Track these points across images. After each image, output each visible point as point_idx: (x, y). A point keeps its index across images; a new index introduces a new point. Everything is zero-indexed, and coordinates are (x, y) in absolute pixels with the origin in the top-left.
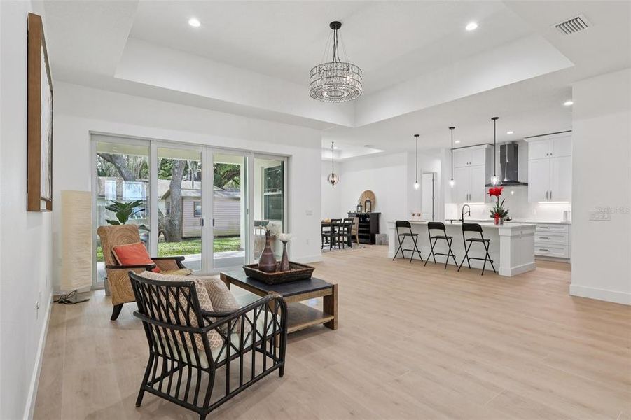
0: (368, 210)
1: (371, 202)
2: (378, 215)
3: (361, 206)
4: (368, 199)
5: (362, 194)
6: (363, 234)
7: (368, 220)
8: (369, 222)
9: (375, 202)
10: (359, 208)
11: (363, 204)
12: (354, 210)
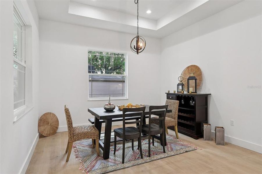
0: (191, 90)
1: (196, 80)
2: (206, 98)
3: (183, 85)
4: (192, 75)
5: (185, 71)
6: (185, 122)
7: (192, 103)
8: (194, 107)
9: (201, 80)
10: (180, 87)
11: (185, 83)
12: (174, 89)
